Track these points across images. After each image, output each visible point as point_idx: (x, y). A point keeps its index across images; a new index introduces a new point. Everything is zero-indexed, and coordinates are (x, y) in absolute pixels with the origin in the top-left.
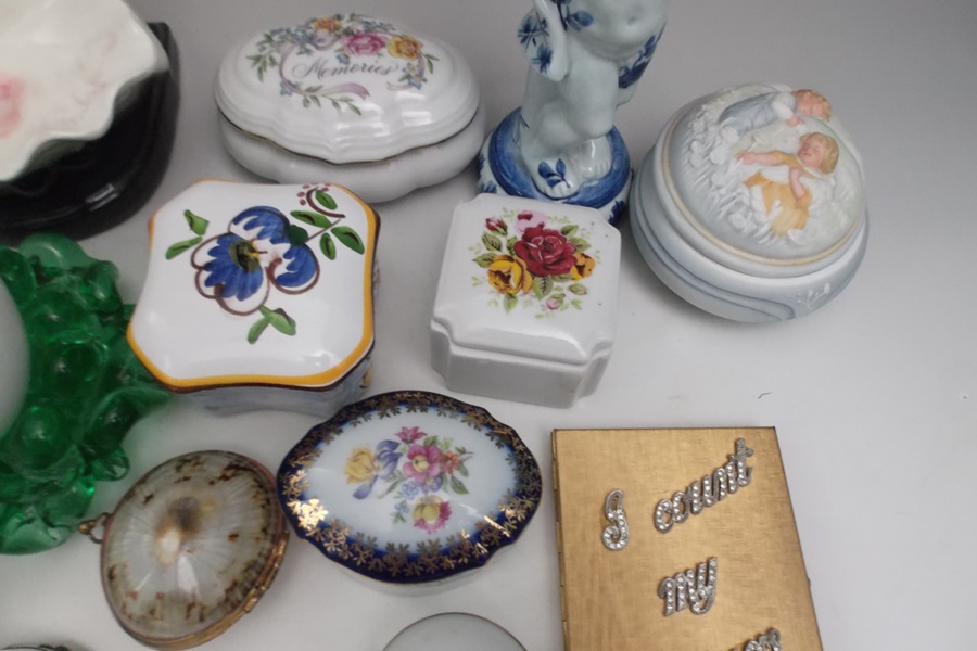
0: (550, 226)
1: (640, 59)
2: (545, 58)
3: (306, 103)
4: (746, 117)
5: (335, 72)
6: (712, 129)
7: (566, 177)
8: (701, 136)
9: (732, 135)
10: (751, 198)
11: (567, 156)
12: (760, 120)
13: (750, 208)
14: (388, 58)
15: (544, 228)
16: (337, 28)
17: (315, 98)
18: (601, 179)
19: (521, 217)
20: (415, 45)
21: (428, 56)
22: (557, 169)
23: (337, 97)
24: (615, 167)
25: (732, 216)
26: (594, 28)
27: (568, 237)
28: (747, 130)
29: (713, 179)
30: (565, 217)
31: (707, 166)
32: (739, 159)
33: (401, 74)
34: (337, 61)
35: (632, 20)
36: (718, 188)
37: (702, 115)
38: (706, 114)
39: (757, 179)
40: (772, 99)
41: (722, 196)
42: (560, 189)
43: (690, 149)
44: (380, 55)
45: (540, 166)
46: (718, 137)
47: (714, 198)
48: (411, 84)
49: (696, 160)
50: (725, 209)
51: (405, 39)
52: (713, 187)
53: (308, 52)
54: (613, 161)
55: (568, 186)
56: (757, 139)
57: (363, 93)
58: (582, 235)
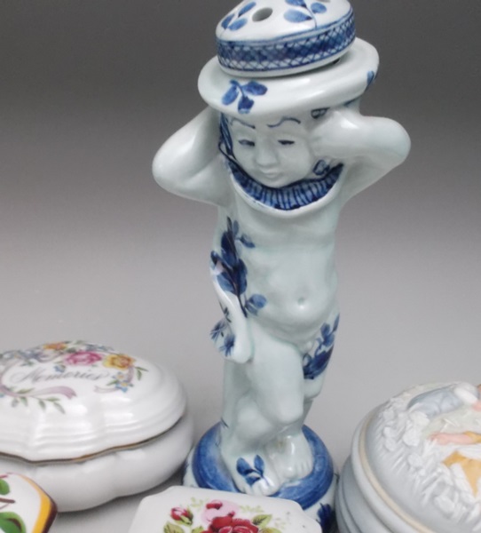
0: (241, 515)
1: (320, 347)
2: (230, 344)
3: (14, 404)
4: (433, 403)
5: (50, 377)
6: (401, 415)
7: (265, 475)
8: (392, 423)
9: (421, 419)
10: (453, 477)
11: (267, 455)
12: (446, 405)
13: (455, 488)
14: (100, 368)
15: (234, 518)
16: (62, 348)
17: (24, 398)
18: (303, 479)
19: (209, 506)
20: (129, 360)
21: (139, 368)
22: (256, 467)
23: (43, 397)
24: (317, 469)
25: (437, 499)
26: (268, 309)
27: (260, 527)
28: (435, 414)
29: (411, 462)
30: (259, 507)
31: (402, 450)
32: (432, 439)
33: (110, 379)
34: (54, 370)
35: (301, 300)
36: (417, 469)
37: (391, 406)
38: (395, 405)
39: (455, 458)
40: (453, 389)
41: (422, 478)
42: (260, 487)
43: (383, 435)
44: (93, 366)
45: (238, 462)
46: (408, 422)
47: (414, 481)
48: (118, 388)
49: (391, 444)
50: (429, 492)
51: (121, 357)
52: (412, 469)
53: (30, 364)
54: (315, 463)
55: (268, 484)
56: (447, 420)
57: (70, 394)
58: (276, 525)
